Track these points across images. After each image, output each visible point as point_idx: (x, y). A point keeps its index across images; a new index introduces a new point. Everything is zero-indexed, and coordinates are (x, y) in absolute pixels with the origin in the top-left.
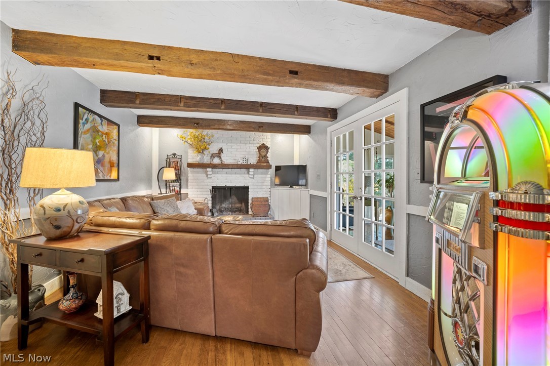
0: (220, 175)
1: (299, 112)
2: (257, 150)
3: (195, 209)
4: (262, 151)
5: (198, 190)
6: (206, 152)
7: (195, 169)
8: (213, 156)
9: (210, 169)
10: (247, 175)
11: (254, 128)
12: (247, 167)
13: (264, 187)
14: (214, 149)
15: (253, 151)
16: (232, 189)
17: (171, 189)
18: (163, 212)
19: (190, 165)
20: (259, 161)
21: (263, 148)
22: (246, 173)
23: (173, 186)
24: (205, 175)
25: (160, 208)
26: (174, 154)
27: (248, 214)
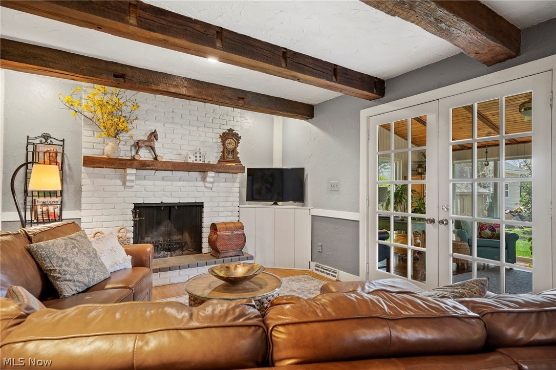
0: (151, 183)
1: (338, 78)
2: (220, 140)
3: (128, 253)
4: (227, 141)
5: (104, 211)
6: (123, 136)
7: (97, 170)
8: (137, 145)
9: (134, 171)
10: (201, 184)
11: (230, 99)
12: (202, 169)
13: (229, 204)
14: (140, 132)
15: (211, 140)
16: (172, 209)
17: (39, 210)
18: (66, 268)
19: (89, 162)
20: (223, 159)
21: (230, 136)
22: (199, 179)
23: (44, 204)
24: (119, 182)
25: (58, 258)
26: (46, 137)
27: (201, 252)
